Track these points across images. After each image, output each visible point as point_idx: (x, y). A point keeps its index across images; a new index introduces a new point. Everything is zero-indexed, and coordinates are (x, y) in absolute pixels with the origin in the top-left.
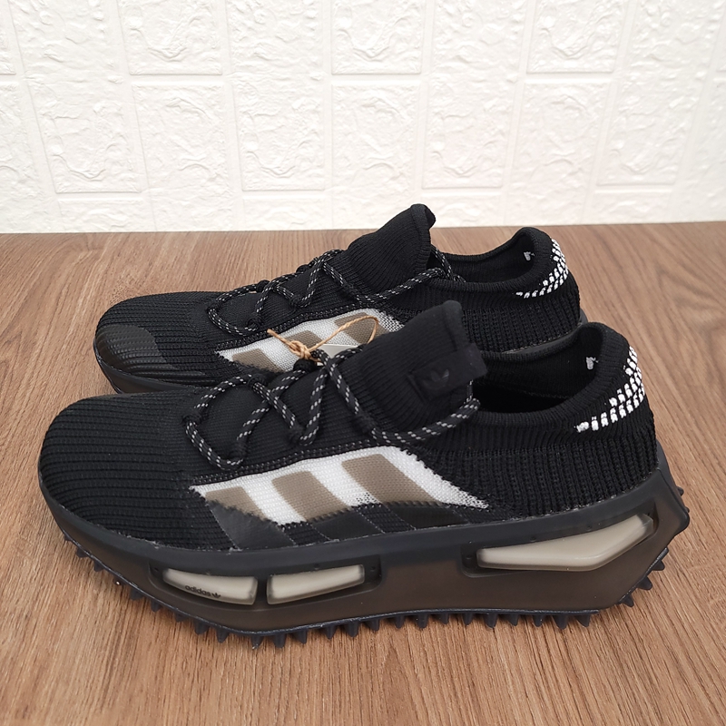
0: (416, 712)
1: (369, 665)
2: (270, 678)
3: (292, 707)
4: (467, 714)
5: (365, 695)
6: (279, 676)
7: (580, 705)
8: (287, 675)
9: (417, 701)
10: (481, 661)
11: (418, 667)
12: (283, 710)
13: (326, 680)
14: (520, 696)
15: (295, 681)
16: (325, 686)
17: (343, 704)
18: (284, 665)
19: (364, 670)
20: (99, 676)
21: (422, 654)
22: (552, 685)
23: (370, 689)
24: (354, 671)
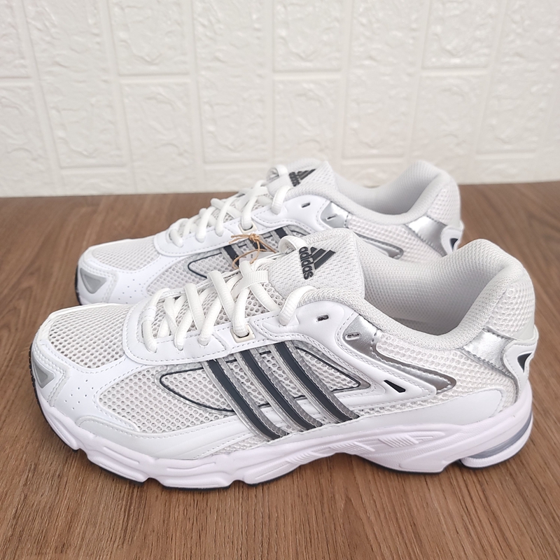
0: (371, 546)
1: (331, 511)
2: (254, 521)
3: (273, 543)
4: (412, 547)
5: (329, 533)
6: (261, 520)
7: (501, 539)
8: (267, 518)
9: (371, 537)
10: (419, 507)
11: (370, 511)
12: (266, 545)
13: (298, 522)
14: (452, 532)
15: (273, 523)
16: (298, 526)
17: (313, 540)
18: (264, 511)
19: (327, 514)
20: (119, 520)
21: (372, 501)
22: (476, 525)
23: (333, 529)
24: (320, 515)
